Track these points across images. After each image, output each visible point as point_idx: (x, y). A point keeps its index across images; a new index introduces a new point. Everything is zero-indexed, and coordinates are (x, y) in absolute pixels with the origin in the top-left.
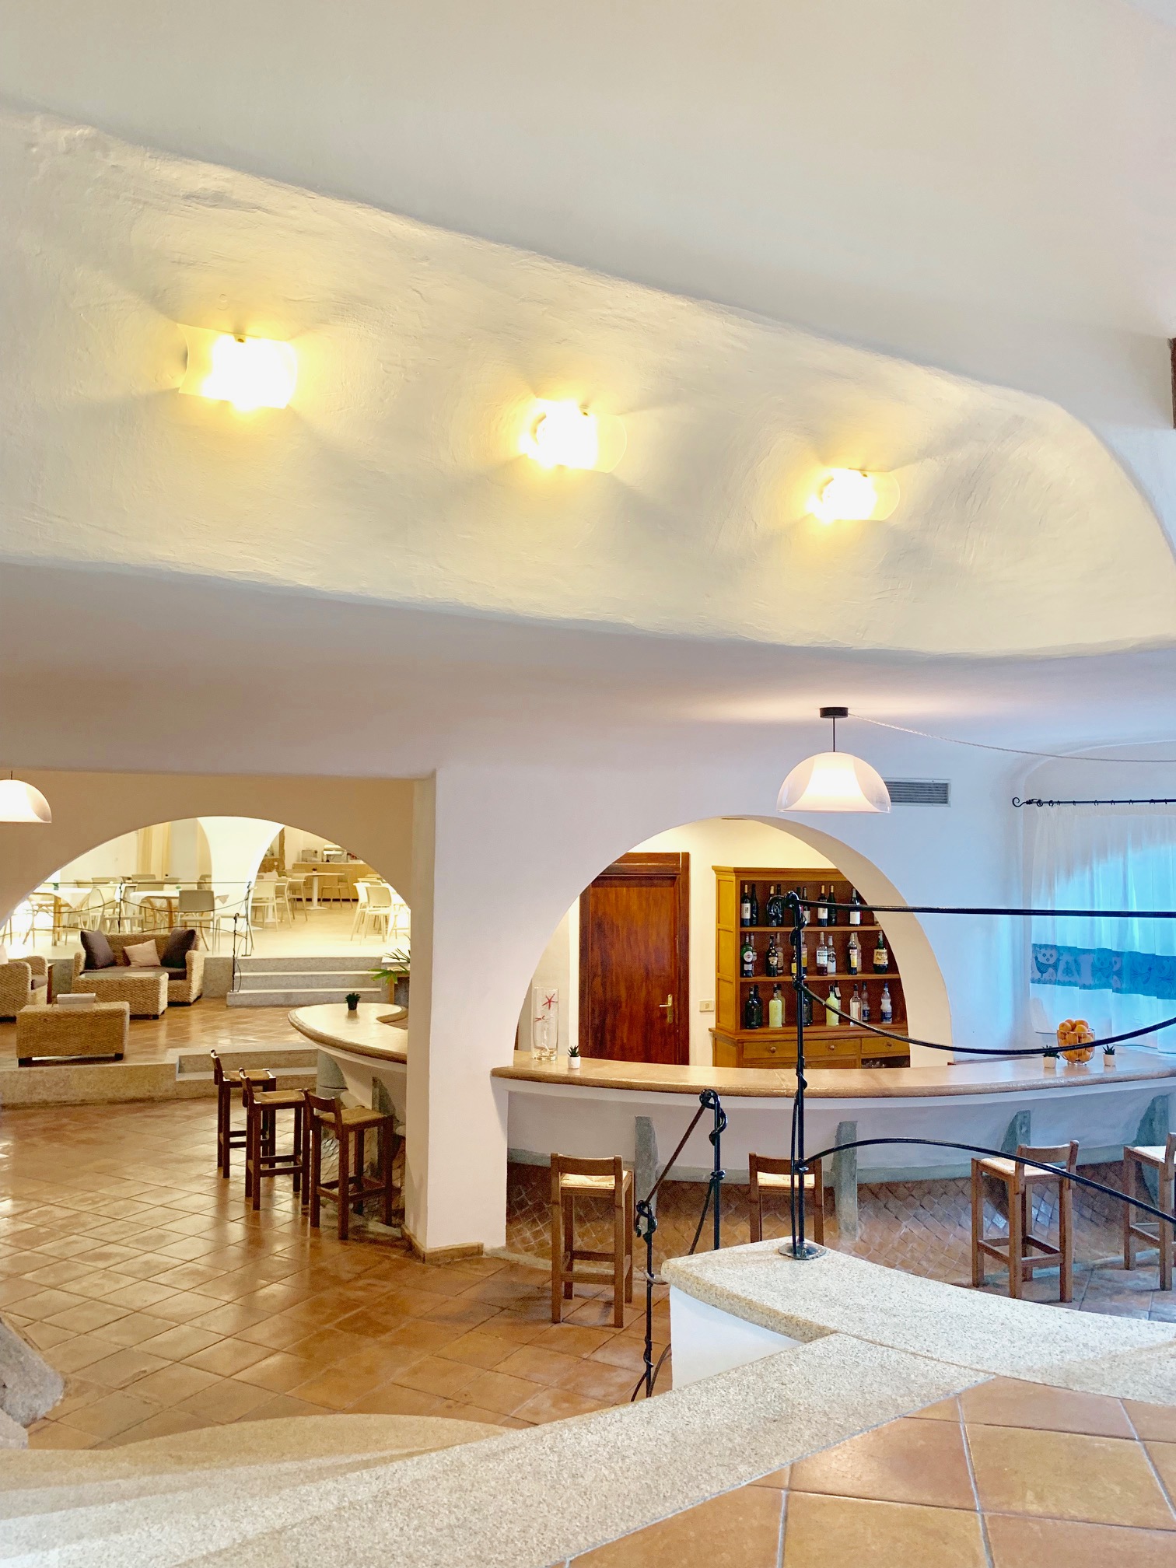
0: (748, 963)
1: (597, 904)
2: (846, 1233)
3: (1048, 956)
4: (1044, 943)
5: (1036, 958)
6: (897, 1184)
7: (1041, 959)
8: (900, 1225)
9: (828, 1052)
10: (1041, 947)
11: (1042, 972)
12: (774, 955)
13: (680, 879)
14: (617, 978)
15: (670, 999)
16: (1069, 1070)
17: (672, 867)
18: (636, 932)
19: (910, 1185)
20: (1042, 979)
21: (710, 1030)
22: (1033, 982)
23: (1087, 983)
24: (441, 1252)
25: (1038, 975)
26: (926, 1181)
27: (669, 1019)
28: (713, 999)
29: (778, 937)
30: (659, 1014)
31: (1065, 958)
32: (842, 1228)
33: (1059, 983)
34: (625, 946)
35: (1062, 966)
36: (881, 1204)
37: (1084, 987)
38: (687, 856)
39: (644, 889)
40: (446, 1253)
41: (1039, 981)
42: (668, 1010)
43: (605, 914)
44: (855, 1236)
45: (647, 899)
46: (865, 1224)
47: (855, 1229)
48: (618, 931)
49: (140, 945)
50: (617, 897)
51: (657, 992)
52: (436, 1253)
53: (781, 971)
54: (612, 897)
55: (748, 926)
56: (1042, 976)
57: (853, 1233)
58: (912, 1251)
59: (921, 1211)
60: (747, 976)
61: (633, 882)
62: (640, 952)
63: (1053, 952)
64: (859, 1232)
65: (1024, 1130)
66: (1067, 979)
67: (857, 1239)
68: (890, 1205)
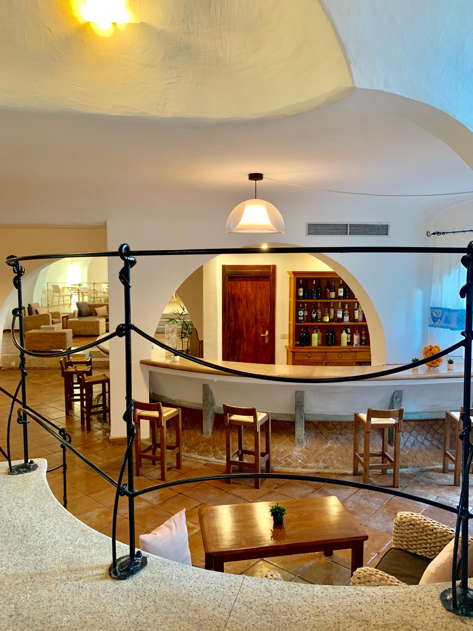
0: (301, 316)
1: (231, 289)
2: (298, 444)
3: (438, 313)
4: (436, 307)
5: (432, 314)
6: (328, 422)
7: (435, 315)
8: (327, 442)
9: (338, 358)
10: (435, 308)
11: (434, 321)
12: (314, 313)
13: (271, 278)
14: (242, 322)
15: (267, 333)
16: (428, 371)
17: (267, 272)
18: (251, 302)
19: (335, 423)
20: (435, 325)
21: (285, 346)
22: (430, 326)
23: (454, 328)
24: (117, 439)
25: (432, 323)
26: (344, 422)
27: (267, 341)
28: (288, 333)
29: (319, 304)
30: (261, 339)
31: (446, 314)
32: (296, 441)
33: (442, 327)
34: (245, 308)
35: (443, 319)
36: (318, 431)
37: (452, 329)
38: (274, 267)
39: (254, 282)
40: (120, 440)
41: (433, 326)
42: (266, 337)
43: (235, 293)
44: (303, 446)
45: (256, 287)
46: (309, 441)
47: (302, 443)
48: (242, 301)
49: (101, 308)
50: (241, 286)
51: (261, 329)
52: (115, 439)
53: (320, 320)
54: (239, 285)
55: (301, 299)
56: (434, 324)
57: (301, 444)
58: (330, 455)
59: (340, 436)
60: (300, 322)
61: (249, 279)
62: (252, 311)
63: (441, 311)
64: (305, 444)
65: (398, 400)
66: (446, 325)
67: (304, 447)
68: (323, 432)
